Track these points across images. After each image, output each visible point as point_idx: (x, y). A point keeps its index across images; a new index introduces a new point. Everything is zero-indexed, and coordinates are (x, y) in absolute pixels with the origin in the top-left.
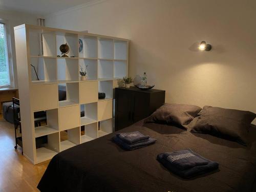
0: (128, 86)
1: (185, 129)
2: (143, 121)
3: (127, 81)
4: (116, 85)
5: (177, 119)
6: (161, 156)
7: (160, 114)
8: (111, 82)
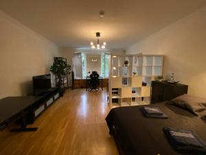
0: (160, 80)
1: (196, 115)
2: (165, 102)
3: (160, 78)
4: (153, 79)
5: (190, 107)
6: (166, 129)
7: (178, 101)
8: (150, 78)
